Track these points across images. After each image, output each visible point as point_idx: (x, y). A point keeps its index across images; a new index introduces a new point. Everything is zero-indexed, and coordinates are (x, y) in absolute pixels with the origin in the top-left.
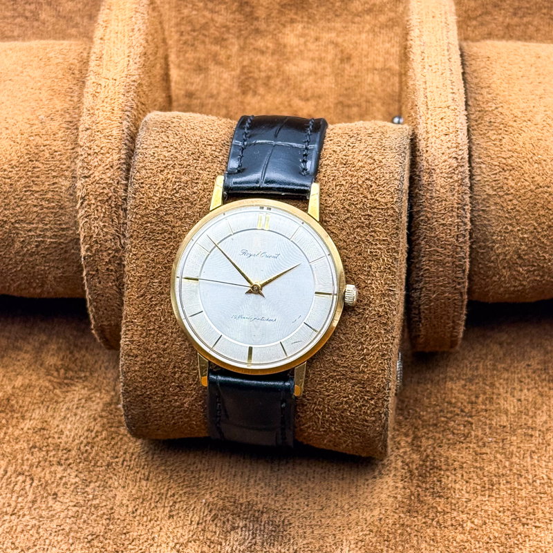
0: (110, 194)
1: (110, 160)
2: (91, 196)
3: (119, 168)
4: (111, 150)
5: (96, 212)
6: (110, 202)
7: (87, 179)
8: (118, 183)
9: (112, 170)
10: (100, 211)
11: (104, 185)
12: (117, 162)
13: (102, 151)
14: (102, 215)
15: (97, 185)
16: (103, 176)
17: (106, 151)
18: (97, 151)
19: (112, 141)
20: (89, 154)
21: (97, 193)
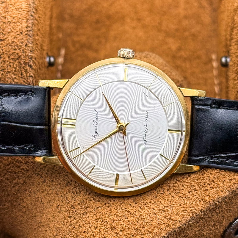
0: (20, 54)
1: (20, 27)
2: (6, 55)
3: (27, 34)
4: (20, 20)
5: (9, 67)
6: (19, 60)
7: (2, 42)
8: (26, 46)
9: (22, 35)
10: (12, 66)
11: (16, 47)
12: (25, 29)
13: (14, 21)
14: (14, 70)
15: (10, 47)
16: (15, 40)
17: (17, 21)
18: (10, 20)
19: (22, 13)
20: (4, 23)
21: (11, 53)
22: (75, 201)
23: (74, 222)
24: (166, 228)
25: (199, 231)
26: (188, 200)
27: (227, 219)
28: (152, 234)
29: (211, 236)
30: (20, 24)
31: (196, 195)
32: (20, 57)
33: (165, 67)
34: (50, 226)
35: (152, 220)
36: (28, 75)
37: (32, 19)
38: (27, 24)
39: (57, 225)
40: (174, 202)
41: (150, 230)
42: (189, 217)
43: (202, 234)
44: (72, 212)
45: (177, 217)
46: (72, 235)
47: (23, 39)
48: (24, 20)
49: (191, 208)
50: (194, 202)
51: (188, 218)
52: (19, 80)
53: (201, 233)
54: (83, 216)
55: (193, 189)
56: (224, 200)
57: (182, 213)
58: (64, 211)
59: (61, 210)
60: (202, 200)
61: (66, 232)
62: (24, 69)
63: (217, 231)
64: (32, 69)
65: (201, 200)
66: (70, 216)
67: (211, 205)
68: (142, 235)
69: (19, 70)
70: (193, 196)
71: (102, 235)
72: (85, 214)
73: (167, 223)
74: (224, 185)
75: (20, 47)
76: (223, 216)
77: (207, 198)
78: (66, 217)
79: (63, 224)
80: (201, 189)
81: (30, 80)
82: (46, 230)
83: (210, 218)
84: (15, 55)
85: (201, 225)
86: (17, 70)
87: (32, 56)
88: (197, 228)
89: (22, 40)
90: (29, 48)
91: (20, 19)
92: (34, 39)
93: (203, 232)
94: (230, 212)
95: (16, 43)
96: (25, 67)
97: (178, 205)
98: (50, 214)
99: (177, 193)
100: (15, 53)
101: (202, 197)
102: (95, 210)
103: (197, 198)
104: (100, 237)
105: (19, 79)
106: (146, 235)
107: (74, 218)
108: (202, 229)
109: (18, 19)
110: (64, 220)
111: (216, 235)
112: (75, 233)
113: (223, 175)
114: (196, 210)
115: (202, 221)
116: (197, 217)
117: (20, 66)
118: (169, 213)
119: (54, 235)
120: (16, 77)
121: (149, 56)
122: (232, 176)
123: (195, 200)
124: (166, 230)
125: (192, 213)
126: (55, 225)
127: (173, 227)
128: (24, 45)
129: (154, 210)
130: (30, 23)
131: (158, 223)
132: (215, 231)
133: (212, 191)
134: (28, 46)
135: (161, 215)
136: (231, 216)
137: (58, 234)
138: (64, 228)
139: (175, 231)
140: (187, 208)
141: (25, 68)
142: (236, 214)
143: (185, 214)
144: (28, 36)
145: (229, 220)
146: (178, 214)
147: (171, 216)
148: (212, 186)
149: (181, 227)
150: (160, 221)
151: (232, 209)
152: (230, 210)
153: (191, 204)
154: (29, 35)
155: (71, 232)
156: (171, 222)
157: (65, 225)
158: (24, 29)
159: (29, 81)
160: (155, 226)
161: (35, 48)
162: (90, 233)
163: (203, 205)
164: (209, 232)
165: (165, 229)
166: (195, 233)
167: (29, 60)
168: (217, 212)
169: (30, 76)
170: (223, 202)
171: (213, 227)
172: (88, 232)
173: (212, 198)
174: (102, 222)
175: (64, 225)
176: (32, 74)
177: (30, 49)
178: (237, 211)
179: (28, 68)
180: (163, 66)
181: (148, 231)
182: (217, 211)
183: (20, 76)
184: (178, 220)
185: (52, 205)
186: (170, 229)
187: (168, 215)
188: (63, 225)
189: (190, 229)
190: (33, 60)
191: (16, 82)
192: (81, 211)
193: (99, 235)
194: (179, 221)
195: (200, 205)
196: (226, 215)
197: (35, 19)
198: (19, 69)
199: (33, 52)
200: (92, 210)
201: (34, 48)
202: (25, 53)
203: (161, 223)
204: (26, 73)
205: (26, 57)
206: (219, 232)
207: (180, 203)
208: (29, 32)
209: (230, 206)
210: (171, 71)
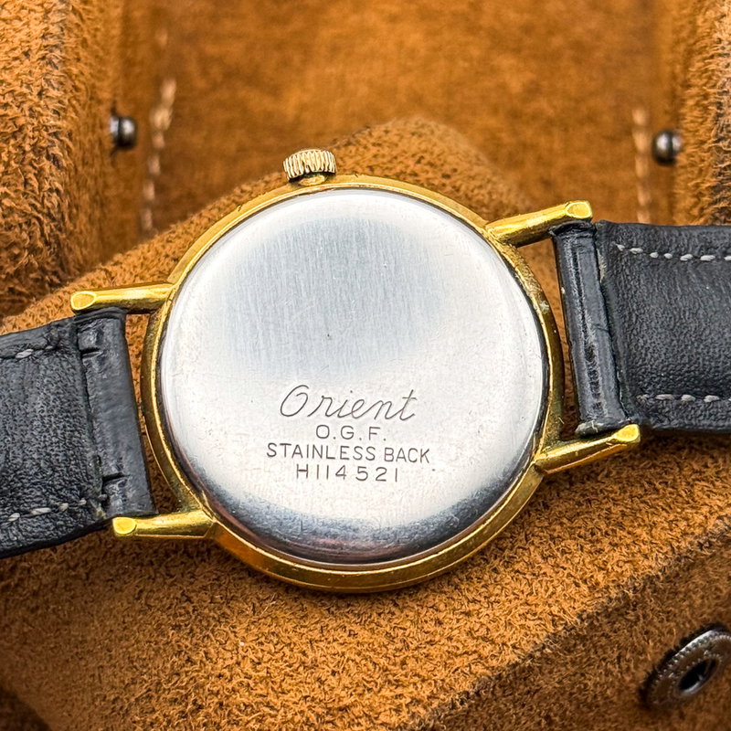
22: (191, 577)
23: (187, 643)
24: (473, 667)
25: (573, 678)
26: (540, 582)
27: (660, 641)
28: (430, 684)
29: (608, 692)
30: (24, 25)
31: (565, 566)
32: (21, 129)
33: (478, 165)
34: (113, 653)
35: (431, 643)
36: (47, 186)
37: (59, 11)
38: (46, 26)
39: (136, 653)
40: (499, 587)
41: (423, 673)
42: (545, 633)
43: (582, 687)
44: (183, 611)
45: (505, 633)
46: (182, 682)
47: (30, 72)
48: (34, 11)
49: (550, 606)
50: (559, 589)
51: (541, 637)
52: (17, 202)
53: (580, 683)
54: (215, 626)
55: (558, 550)
56: (652, 582)
57: (523, 622)
58: (158, 610)
59: (150, 607)
60: (585, 582)
61: (162, 675)
62: (35, 168)
63: (628, 679)
64: (59, 167)
65: (580, 582)
66: (176, 626)
67: (610, 599)
68: (397, 686)
69: (17, 169)
70: (556, 570)
71: (275, 687)
72: (223, 620)
73: (475, 652)
74: (652, 537)
75: (20, 99)
76: (647, 633)
77: (600, 577)
78: (163, 627)
79: (154, 650)
80: (582, 550)
81: (51, 202)
82: (102, 667)
83: (607, 637)
84: (7, 123)
85: (578, 660)
86: (10, 169)
87: (60, 128)
88: (567, 669)
89: (30, 78)
90: (48, 103)
91: (23, 8)
92: (68, 74)
93: (585, 679)
94: (668, 620)
95: (9, 84)
96: (35, 160)
97: (512, 597)
98: (115, 616)
99: (506, 559)
100: (6, 115)
101: (586, 573)
102: (254, 607)
103: (569, 575)
104: (270, 690)
105: (19, 198)
106: (411, 688)
107: (188, 631)
108: (583, 671)
109: (18, 8)
110: (158, 636)
111: (623, 688)
112: (191, 679)
113: (651, 507)
114: (564, 612)
115: (584, 646)
116: (568, 633)
117: (22, 157)
118: (481, 620)
119: (126, 682)
120: (8, 191)
121: (425, 131)
122: (679, 510)
123: (563, 581)
124: (471, 673)
125: (553, 621)
126: (130, 650)
127: (494, 663)
128: (35, 93)
129: (437, 610)
130: (53, 24)
131: (449, 652)
132: (623, 677)
133: (616, 554)
134: (47, 97)
135: (458, 625)
136: (670, 632)
137: (138, 681)
138: (156, 662)
139: (499, 677)
140: (536, 605)
141: (35, 165)
142: (688, 625)
143: (531, 624)
144: (47, 64)
145: (666, 645)
146: (510, 624)
147: (488, 629)
148: (616, 540)
149: (517, 664)
150: (455, 644)
151: (677, 611)
152: (668, 612)
153: (549, 593)
154: (50, 62)
155: (178, 674)
156: (487, 650)
157: (161, 651)
158: (37, 41)
159: (49, 205)
160: (439, 659)
161: (69, 100)
162: (240, 680)
163: (589, 598)
164: (603, 681)
165: (468, 669)
166: (560, 682)
167: (50, 138)
168: (628, 620)
169: (51, 190)
170: (649, 590)
171: (617, 666)
172: (231, 677)
173: (615, 578)
174: (276, 644)
175: (157, 651)
176: (58, 185)
177: (53, 105)
178: (689, 617)
179: (46, 164)
180: (470, 162)
181: (415, 675)
182: (629, 617)
183: (21, 188)
184: (509, 644)
185: (121, 590)
186: (485, 671)
187: (478, 625)
188: (153, 653)
189: (546, 671)
190: (61, 141)
191: (8, 208)
192: (210, 611)
193: (267, 684)
194: (514, 647)
195: (577, 597)
196: (658, 629)
197: (71, 8)
198: (18, 166)
199: (62, 114)
200: (246, 606)
201: (66, 101)
202: (37, 119)
203: (459, 652)
204: (38, 180)
205: (39, 131)
206: (631, 681)
207: (515, 591)
208: (51, 51)
209: (670, 601)
210: (494, 179)
